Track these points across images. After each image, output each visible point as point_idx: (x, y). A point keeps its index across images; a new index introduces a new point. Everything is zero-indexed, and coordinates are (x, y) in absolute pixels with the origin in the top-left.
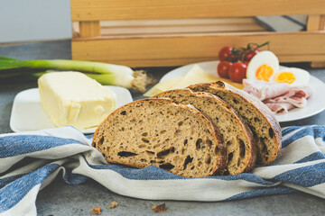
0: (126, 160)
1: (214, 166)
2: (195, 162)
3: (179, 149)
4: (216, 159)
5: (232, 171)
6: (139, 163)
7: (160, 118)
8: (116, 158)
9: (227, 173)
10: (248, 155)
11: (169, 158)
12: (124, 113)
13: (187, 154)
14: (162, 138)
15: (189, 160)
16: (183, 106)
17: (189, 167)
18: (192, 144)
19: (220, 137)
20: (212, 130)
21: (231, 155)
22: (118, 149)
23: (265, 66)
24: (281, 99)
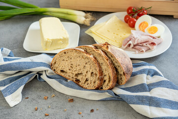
0: (62, 74)
1: (96, 85)
2: (89, 82)
3: (84, 74)
4: (98, 82)
5: (104, 88)
6: (67, 77)
7: (78, 59)
8: (59, 72)
9: (102, 88)
10: (111, 83)
11: (79, 78)
12: (65, 53)
13: (86, 77)
14: (78, 68)
15: (87, 80)
16: (88, 56)
17: (86, 83)
18: (89, 74)
19: (101, 73)
20: (98, 70)
21: (105, 81)
22: (60, 68)
23: (144, 22)
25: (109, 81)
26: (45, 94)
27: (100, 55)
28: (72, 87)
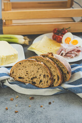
0: (21, 80)
2: (43, 82)
3: (38, 77)
4: (50, 82)
5: (55, 85)
6: (25, 81)
7: (32, 67)
8: (18, 79)
9: (53, 86)
11: (35, 80)
12: (20, 64)
13: (40, 79)
14: (32, 73)
15: (41, 81)
16: (40, 63)
17: (41, 84)
18: (42, 76)
19: (51, 74)
22: (18, 76)
24: (73, 52)
25: (58, 80)
26: (10, 96)
27: (48, 61)
28: (31, 88)
